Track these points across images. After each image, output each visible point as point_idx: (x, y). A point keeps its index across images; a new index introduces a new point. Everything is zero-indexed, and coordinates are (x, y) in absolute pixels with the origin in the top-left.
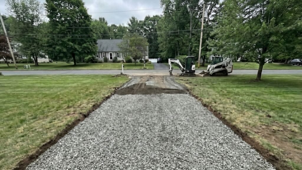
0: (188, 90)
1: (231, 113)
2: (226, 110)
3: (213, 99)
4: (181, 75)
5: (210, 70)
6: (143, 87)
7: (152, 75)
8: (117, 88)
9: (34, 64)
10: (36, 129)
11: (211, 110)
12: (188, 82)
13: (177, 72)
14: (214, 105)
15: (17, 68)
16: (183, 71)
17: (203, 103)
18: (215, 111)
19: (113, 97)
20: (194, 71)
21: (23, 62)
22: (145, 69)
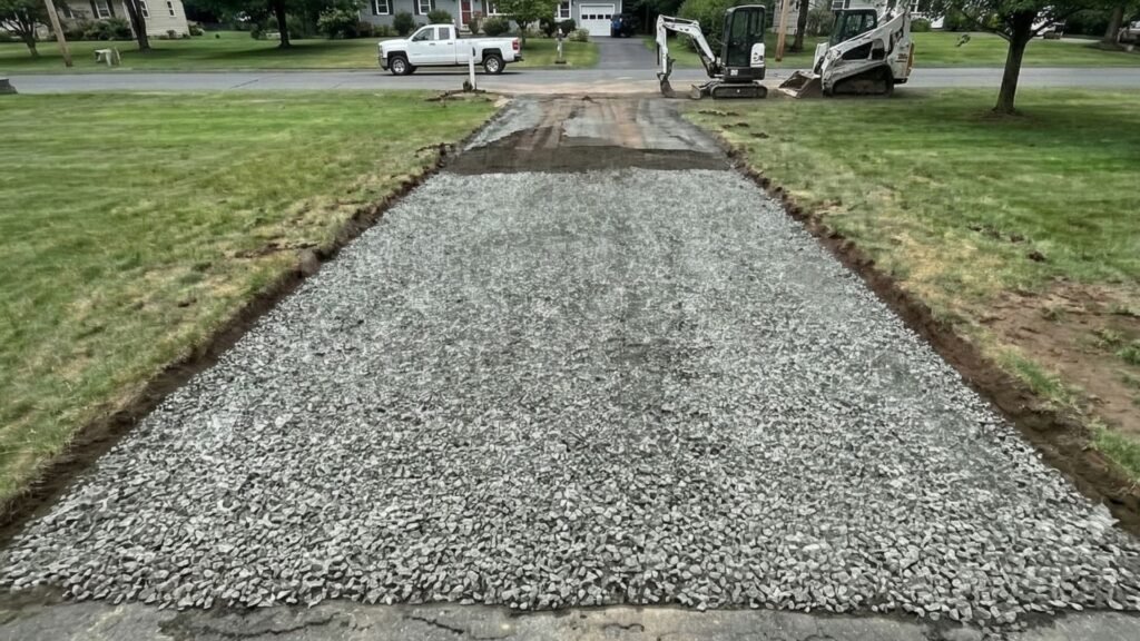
0: (731, 155)
1: (897, 243)
2: (876, 231)
3: (831, 190)
4: (706, 93)
5: (824, 67)
6: (553, 141)
7: (589, 91)
8: (447, 148)
9: (135, 44)
10: (141, 306)
11: (820, 233)
12: (734, 121)
13: (690, 79)
14: (833, 210)
15: (68, 61)
16: (714, 70)
17: (790, 205)
18: (835, 236)
19: (432, 184)
20: (760, 73)
21: (95, 37)
22: (561, 64)
